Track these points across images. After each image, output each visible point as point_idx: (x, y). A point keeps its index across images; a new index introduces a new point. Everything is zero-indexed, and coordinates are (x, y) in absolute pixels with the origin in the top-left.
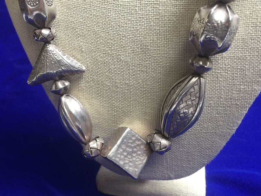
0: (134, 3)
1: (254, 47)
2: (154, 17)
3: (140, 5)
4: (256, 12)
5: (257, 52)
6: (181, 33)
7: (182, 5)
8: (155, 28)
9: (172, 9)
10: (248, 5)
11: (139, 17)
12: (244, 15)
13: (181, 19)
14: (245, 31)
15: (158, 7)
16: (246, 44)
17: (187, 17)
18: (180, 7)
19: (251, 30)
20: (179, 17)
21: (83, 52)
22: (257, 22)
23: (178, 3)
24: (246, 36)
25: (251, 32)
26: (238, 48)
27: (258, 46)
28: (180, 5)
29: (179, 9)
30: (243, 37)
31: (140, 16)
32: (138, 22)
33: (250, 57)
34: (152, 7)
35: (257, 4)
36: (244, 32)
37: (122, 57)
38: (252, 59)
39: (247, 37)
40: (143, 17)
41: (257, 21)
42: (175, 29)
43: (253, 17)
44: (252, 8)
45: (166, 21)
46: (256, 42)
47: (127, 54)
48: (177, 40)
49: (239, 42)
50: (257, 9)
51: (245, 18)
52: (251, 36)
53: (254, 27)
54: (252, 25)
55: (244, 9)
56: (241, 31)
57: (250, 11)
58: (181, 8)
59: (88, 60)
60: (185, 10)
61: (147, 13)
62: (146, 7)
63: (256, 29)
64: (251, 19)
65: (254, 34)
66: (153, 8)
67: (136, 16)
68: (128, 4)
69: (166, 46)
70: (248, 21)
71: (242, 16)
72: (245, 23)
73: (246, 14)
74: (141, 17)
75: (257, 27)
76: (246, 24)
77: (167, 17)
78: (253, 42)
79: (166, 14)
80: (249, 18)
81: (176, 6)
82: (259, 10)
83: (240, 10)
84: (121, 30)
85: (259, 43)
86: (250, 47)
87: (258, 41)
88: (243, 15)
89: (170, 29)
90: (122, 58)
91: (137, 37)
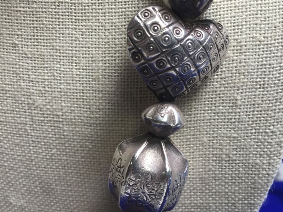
0: (22, 119)
1: (221, 191)
2: (57, 142)
3: (31, 123)
4: (219, 138)
5: (225, 198)
6: (101, 166)
7: (100, 124)
8: (59, 157)
9: (84, 130)
10: (205, 127)
11: (32, 141)
12: (200, 143)
13: (99, 145)
14: (204, 167)
15: (61, 126)
16: (207, 187)
17: (109, 142)
18: (97, 127)
19: (213, 166)
20: (96, 142)
22: (222, 154)
23: (92, 122)
24: (205, 174)
25: (214, 169)
26: (195, 191)
27: (227, 190)
28: (96, 124)
29: (96, 131)
30: (201, 176)
31: (34, 139)
32: (31, 148)
33: (216, 206)
34: (51, 126)
35: (220, 126)
36: (202, 168)
37: (13, 200)
38: (219, 209)
39: (207, 176)
40: (39, 140)
41: (221, 152)
42: (92, 160)
43: (214, 147)
44: (212, 132)
45: (76, 148)
46: (224, 184)
47: (20, 196)
48: (97, 176)
49: (195, 182)
50: (220, 134)
51: (201, 148)
52: (214, 175)
53: (218, 162)
54: (214, 159)
55: (199, 133)
56: (198, 167)
57: (209, 137)
58: (99, 128)
60: (105, 131)
61: (45, 135)
62: (42, 126)
63: (221, 164)
64: (211, 150)
65: (218, 172)
66: (53, 128)
67: (27, 139)
68: (13, 121)
69: (80, 185)
70: (208, 152)
71: (196, 144)
72: (202, 155)
73: (202, 141)
74: (36, 140)
75: (221, 161)
76: (204, 156)
77: (77, 142)
78: (217, 183)
79: (75, 137)
80: (208, 147)
81: (91, 126)
82: (222, 135)
83: (193, 135)
84: (5, 159)
85: (227, 186)
86: (214, 191)
87: (225, 182)
88: (198, 142)
89: (83, 160)
90: (11, 201)
91: (32, 171)
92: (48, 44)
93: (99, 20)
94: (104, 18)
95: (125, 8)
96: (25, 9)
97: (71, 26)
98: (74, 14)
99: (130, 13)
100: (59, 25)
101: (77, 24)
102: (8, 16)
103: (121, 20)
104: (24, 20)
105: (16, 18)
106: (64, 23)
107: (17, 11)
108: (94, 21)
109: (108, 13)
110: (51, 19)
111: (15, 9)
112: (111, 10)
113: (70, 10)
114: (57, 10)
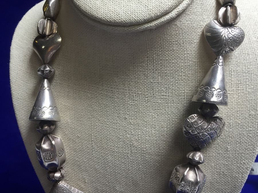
0: (126, 151)
1: (219, 188)
2: (142, 162)
3: (131, 153)
4: (219, 164)
5: (221, 191)
6: (163, 174)
7: (163, 155)
8: (143, 169)
9: (156, 157)
10: (213, 159)
11: (130, 161)
12: (211, 166)
13: (163, 165)
14: (212, 177)
15: (145, 155)
16: (213, 186)
17: (167, 164)
18: (162, 156)
19: (216, 177)
20: (161, 163)
21: (85, 183)
22: (220, 172)
23: (160, 154)
24: (212, 180)
25: (216, 178)
26: (207, 188)
27: (222, 188)
28: (162, 155)
29: (161, 158)
30: (210, 181)
31: (131, 161)
32: (130, 164)
34: (140, 155)
35: (220, 159)
36: (211, 178)
37: (118, 188)
39: (213, 181)
40: (134, 161)
41: (220, 171)
42: (159, 171)
43: (217, 168)
44: (216, 162)
45: (151, 166)
46: (221, 185)
47: (121, 186)
48: (160, 179)
49: (207, 184)
50: (220, 163)
51: (211, 168)
52: (216, 181)
53: (218, 175)
54: (217, 173)
55: (210, 162)
56: (209, 177)
57: (215, 164)
58: (163, 157)
59: (90, 188)
60: (166, 159)
61: (137, 159)
62: (136, 155)
63: (220, 176)
64: (216, 169)
65: (218, 180)
66: (141, 156)
67: (128, 160)
68: (122, 152)
69: (151, 182)
70: (214, 171)
71: (209, 167)
72: (211, 171)
73: (211, 165)
74: (132, 161)
75: (220, 175)
76: (212, 172)
77: (152, 163)
78: (218, 185)
79: (151, 161)
80: (214, 168)
81: (159, 156)
82: (221, 163)
83: (207, 163)
84: (116, 169)
85: (222, 186)
86: (216, 188)
87: (222, 184)
88: (210, 166)
89: (154, 171)
90: (117, 189)
91: (129, 175)
92: (141, 119)
93: (165, 110)
94: (168, 109)
95: (178, 105)
96: (132, 103)
97: (152, 112)
98: (154, 107)
99: (180, 108)
100: (147, 111)
101: (156, 111)
102: (123, 105)
103: (176, 110)
104: (131, 108)
105: (127, 106)
106: (149, 110)
107: (128, 104)
108: (163, 110)
109: (170, 107)
110: (143, 108)
111: (127, 103)
112: (171, 106)
113: (153, 105)
114: (146, 105)
